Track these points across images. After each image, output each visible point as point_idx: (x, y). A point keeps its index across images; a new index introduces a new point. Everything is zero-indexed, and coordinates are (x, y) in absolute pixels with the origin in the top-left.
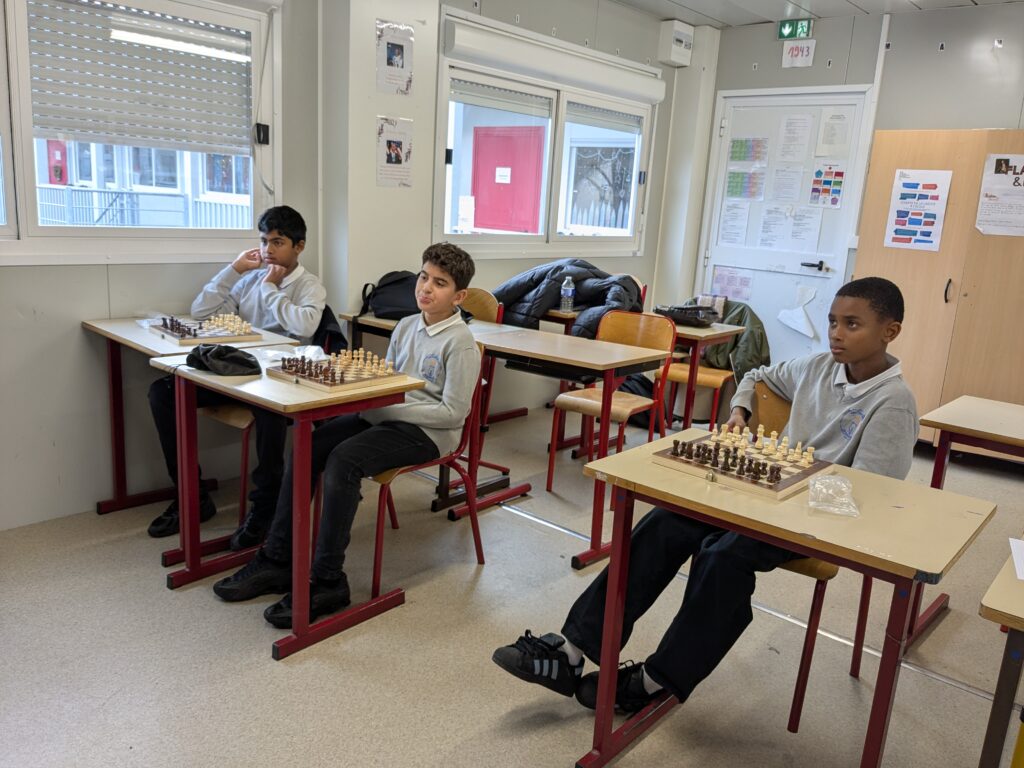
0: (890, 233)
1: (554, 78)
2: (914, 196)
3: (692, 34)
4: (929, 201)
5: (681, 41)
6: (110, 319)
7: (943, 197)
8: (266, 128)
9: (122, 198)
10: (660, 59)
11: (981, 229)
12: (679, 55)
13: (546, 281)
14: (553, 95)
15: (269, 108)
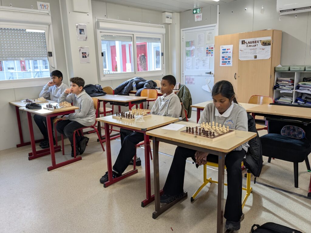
0: (221, 63)
1: (132, 31)
2: (225, 52)
3: (172, 15)
4: (229, 53)
5: (168, 17)
6: (16, 101)
7: (232, 52)
8: (51, 53)
9: (38, 73)
10: (163, 23)
11: (240, 59)
12: (168, 21)
13: (129, 83)
14: (132, 36)
15: (51, 48)
